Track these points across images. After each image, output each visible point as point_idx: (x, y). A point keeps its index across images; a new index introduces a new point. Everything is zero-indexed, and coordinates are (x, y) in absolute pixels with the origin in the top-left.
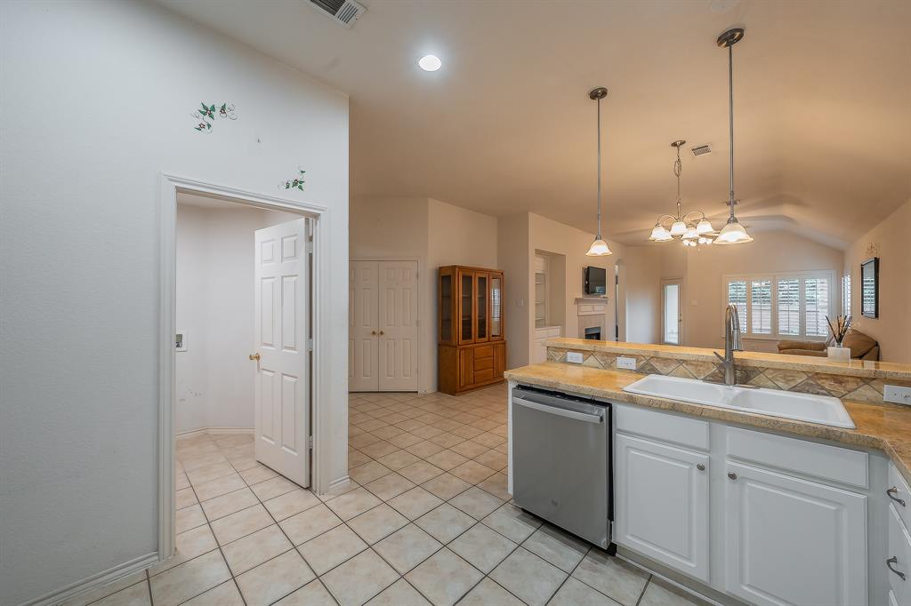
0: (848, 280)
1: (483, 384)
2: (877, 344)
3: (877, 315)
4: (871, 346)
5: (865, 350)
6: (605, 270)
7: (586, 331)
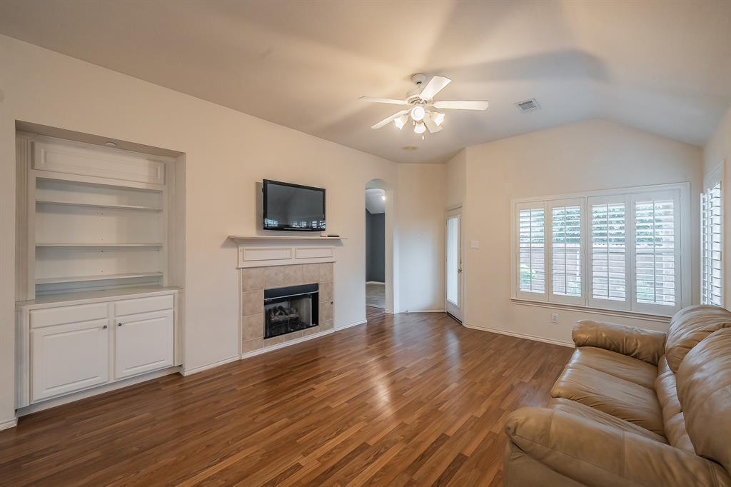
0: (713, 196)
6: (323, 191)
7: (268, 293)
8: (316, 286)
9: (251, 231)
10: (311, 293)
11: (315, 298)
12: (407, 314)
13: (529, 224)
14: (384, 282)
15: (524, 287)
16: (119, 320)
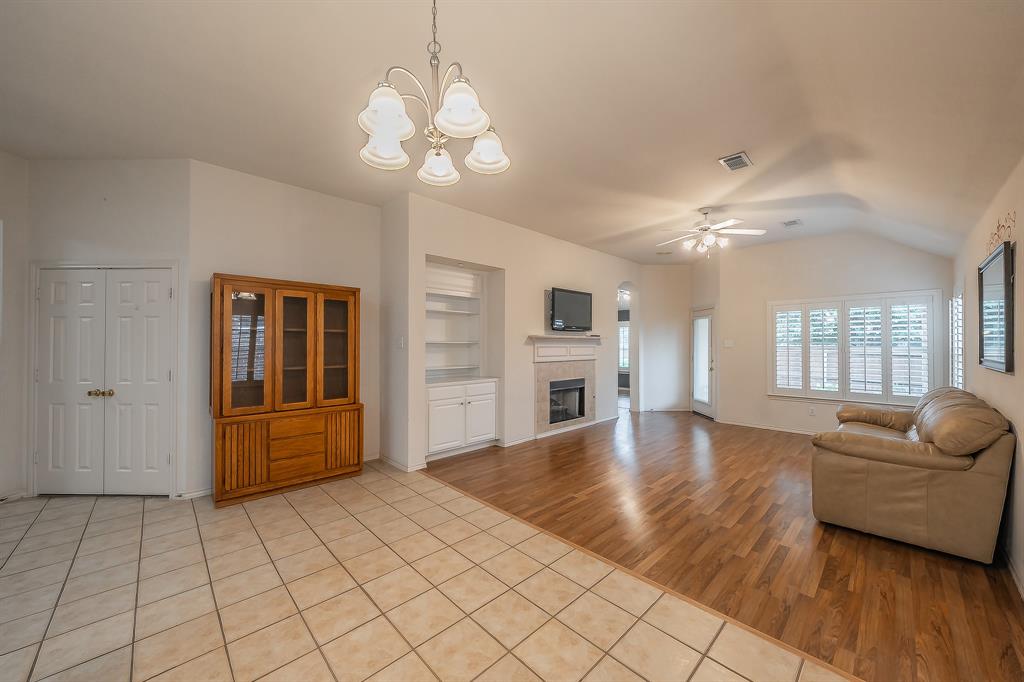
0: (958, 303)
1: (295, 481)
2: (1011, 430)
3: (1010, 367)
4: (999, 431)
5: (985, 440)
6: (590, 295)
7: (553, 385)
8: (583, 380)
9: (540, 330)
10: (578, 388)
11: (582, 391)
12: (652, 412)
13: (787, 326)
14: (628, 387)
15: (781, 383)
16: (469, 399)
